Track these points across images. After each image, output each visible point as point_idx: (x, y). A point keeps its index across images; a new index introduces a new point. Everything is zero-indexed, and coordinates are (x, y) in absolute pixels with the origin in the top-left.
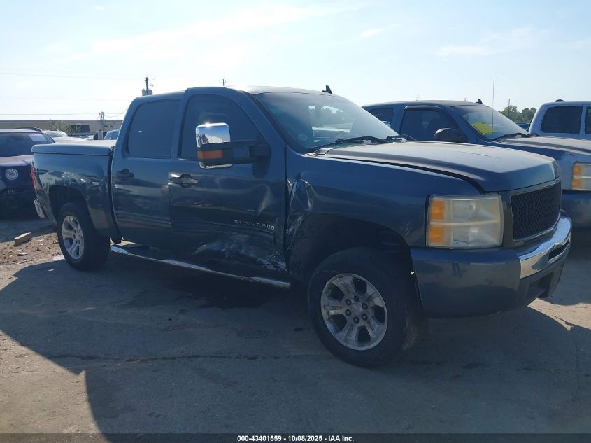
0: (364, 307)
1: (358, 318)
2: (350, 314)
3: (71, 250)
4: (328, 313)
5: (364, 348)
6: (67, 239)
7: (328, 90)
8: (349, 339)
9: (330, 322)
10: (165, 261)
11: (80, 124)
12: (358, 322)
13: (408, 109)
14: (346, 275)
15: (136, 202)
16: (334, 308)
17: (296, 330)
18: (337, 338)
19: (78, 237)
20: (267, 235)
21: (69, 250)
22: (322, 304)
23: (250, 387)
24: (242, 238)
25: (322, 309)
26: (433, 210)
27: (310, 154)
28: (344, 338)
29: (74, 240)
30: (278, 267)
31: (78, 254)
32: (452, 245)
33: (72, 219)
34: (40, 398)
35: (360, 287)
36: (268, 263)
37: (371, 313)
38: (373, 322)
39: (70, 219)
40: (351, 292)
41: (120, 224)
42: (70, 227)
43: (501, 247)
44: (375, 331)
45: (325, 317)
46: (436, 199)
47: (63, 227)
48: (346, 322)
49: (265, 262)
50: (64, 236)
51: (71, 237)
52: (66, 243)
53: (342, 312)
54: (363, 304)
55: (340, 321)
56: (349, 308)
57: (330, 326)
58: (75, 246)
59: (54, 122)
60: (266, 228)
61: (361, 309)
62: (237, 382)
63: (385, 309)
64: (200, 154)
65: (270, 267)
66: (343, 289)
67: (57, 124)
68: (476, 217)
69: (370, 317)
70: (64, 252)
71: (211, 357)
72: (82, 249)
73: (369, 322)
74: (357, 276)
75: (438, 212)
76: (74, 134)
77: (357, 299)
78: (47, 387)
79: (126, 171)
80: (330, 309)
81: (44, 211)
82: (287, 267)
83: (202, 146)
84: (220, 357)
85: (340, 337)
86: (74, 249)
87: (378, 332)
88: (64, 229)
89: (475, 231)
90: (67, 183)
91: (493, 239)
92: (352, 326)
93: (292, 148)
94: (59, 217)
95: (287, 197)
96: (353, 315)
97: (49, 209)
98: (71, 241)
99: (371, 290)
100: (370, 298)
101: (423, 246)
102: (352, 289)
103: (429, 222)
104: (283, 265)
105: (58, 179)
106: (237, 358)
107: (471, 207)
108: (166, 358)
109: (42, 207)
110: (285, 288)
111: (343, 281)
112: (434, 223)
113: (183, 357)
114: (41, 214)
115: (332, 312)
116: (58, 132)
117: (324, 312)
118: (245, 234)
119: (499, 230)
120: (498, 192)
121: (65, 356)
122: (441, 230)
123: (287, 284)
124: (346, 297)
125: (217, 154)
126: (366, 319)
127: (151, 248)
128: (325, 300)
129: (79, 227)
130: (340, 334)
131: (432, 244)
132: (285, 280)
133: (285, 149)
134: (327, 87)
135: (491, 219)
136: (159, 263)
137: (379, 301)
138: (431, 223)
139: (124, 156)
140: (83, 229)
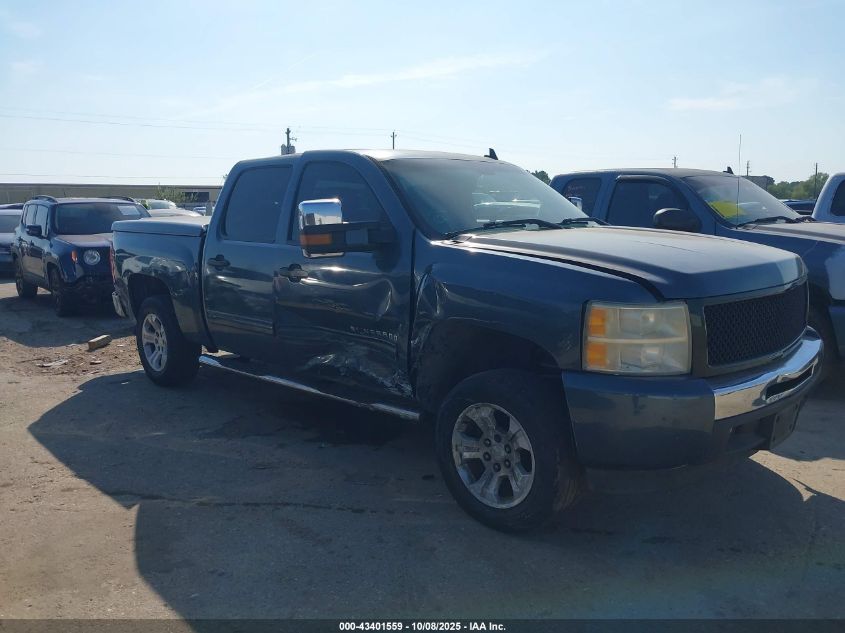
0: (508, 450)
1: (499, 466)
2: (489, 459)
3: (152, 360)
4: (461, 455)
5: (504, 506)
6: (148, 344)
7: (493, 155)
8: (487, 493)
9: (464, 468)
10: (267, 378)
11: (197, 191)
12: (499, 470)
13: (621, 180)
14: (484, 406)
15: (247, 300)
16: (469, 449)
17: (426, 478)
18: (472, 491)
19: (160, 342)
20: (389, 348)
21: (149, 359)
22: (454, 443)
23: (346, 547)
24: (362, 350)
25: (454, 450)
26: (593, 321)
27: (446, 242)
28: (480, 492)
29: (157, 346)
30: (403, 392)
31: (160, 364)
32: (619, 369)
33: (154, 318)
34: (81, 542)
35: (502, 422)
36: (390, 385)
37: (516, 459)
38: (518, 471)
39: (152, 318)
40: (491, 429)
41: (212, 328)
42: (151, 329)
43: (690, 374)
44: (519, 483)
45: (458, 461)
46: (597, 307)
47: (144, 328)
48: (484, 469)
49: (388, 383)
50: (145, 341)
51: (154, 342)
52: (147, 350)
53: (479, 455)
54: (507, 446)
55: (476, 468)
56: (487, 450)
57: (463, 474)
58: (158, 353)
59: (164, 188)
60: (387, 338)
61: (503, 453)
62: (331, 540)
63: (532, 453)
64: (303, 239)
65: (394, 391)
66: (480, 425)
67: (167, 190)
68: (653, 333)
69: (513, 463)
70: (144, 362)
71: (305, 506)
72: (165, 358)
73: (513, 471)
74: (498, 407)
75: (600, 323)
76: (187, 204)
77: (498, 439)
78: (92, 529)
79: (219, 258)
80: (464, 451)
81: (123, 308)
82: (414, 392)
83: (305, 227)
84: (316, 507)
85: (475, 489)
86: (156, 357)
87: (523, 484)
88: (144, 332)
89: (653, 352)
90: (156, 271)
91: (678, 364)
92: (492, 475)
93: (423, 233)
94: (140, 316)
95: (413, 296)
96: (493, 461)
97: (128, 304)
98: (153, 348)
99: (514, 426)
100: (514, 438)
101: (579, 370)
102: (492, 425)
103: (586, 338)
104: (408, 388)
105: (146, 266)
106: (339, 509)
107: (646, 319)
108: (247, 504)
109: (121, 302)
110: (413, 420)
111: (482, 414)
112: (594, 339)
113: (270, 504)
114: (119, 311)
115: (467, 455)
116: (165, 202)
117: (455, 454)
118: (364, 345)
119: (686, 352)
120: (686, 300)
121: (122, 493)
122: (602, 349)
123: (416, 415)
124: (485, 436)
125: (326, 239)
126: (509, 466)
127: (252, 360)
128: (457, 438)
129: (162, 330)
130: (476, 485)
131: (592, 367)
132: (413, 410)
133: (414, 233)
134: (492, 151)
135: (673, 336)
136: (256, 379)
137: (524, 443)
138: (589, 338)
139: (219, 237)
140: (167, 332)
